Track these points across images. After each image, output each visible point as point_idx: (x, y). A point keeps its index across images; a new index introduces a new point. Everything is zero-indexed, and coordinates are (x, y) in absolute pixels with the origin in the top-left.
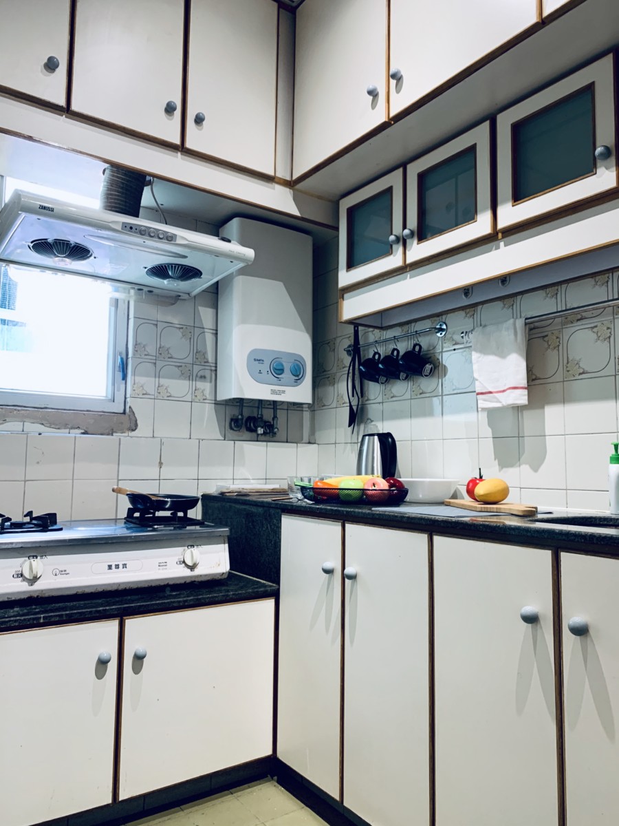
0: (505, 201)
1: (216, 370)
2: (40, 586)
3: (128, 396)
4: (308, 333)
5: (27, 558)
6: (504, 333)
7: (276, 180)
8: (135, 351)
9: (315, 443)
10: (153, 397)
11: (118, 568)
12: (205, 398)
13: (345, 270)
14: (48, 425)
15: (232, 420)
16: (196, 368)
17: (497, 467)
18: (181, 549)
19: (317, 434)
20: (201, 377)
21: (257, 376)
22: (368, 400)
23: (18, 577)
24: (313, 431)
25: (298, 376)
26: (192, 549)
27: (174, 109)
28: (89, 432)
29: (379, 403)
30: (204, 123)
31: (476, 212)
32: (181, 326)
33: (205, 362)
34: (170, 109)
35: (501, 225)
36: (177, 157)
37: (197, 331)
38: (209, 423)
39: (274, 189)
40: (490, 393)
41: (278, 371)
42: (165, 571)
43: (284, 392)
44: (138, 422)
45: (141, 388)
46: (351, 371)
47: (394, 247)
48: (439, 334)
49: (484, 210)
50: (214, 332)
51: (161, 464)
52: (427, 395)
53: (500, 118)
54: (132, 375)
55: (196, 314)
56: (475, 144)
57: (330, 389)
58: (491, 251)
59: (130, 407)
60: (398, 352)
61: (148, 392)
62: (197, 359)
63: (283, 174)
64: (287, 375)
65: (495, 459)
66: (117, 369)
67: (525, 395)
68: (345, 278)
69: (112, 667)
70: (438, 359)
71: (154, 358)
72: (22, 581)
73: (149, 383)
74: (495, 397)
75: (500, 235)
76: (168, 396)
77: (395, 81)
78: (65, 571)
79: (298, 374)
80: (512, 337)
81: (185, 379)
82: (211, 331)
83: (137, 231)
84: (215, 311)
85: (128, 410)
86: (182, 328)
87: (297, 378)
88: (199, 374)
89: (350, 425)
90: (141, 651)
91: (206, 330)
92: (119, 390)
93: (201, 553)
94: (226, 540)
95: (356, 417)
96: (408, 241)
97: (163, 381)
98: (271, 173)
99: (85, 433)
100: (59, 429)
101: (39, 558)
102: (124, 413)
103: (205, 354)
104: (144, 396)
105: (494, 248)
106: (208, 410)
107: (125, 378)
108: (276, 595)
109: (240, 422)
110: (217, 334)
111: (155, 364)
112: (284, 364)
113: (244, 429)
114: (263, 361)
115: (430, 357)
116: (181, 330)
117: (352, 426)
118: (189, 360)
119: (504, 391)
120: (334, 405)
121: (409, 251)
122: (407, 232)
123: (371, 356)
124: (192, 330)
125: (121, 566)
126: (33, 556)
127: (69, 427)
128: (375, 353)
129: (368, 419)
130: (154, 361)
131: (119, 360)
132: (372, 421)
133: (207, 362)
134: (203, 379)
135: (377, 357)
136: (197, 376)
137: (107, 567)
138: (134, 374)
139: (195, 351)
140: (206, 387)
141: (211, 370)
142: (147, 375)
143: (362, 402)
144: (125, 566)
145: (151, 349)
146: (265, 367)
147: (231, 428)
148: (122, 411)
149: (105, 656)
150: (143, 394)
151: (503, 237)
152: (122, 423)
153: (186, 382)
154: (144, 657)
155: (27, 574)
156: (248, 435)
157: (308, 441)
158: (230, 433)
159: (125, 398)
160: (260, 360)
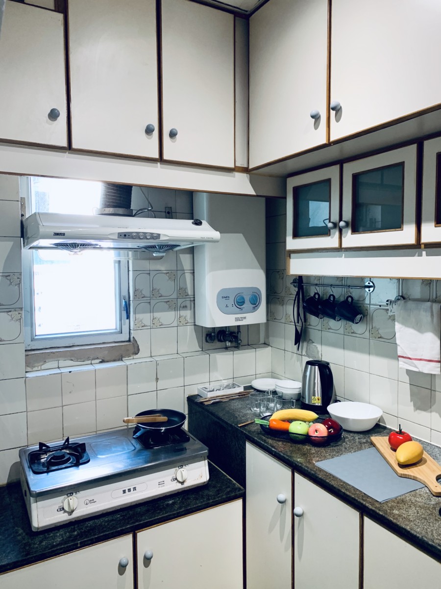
0: (428, 221)
1: (194, 300)
2: (76, 515)
3: (132, 328)
4: (262, 269)
5: (66, 496)
6: (423, 313)
7: (236, 169)
8: (135, 295)
9: (269, 345)
10: (149, 327)
11: (130, 491)
12: (187, 322)
13: (292, 237)
14: (76, 360)
15: (207, 335)
16: (180, 301)
17: (412, 408)
18: (173, 470)
19: (271, 339)
20: (184, 307)
21: (225, 310)
22: (309, 325)
23: (61, 510)
24: (267, 336)
25: (255, 304)
26: (182, 470)
27: (153, 130)
28: (106, 360)
29: (319, 330)
30: (177, 136)
31: (403, 223)
32: (168, 272)
33: (186, 296)
34: (149, 131)
35: (424, 240)
36: (157, 167)
37: (179, 273)
38: (190, 341)
39: (234, 177)
40: (410, 358)
41: (240, 303)
42: (163, 488)
43: (245, 318)
44: (140, 347)
45: (141, 322)
46: (296, 301)
47: (332, 231)
48: (367, 290)
49: (409, 222)
50: (192, 271)
51: (157, 379)
52: (358, 335)
53: (427, 144)
54: (133, 314)
55: (178, 261)
56: (404, 162)
57: (280, 308)
58: (414, 256)
59: (133, 337)
60: (334, 297)
61: (146, 324)
62: (180, 294)
63: (241, 163)
64: (247, 305)
65: (411, 401)
66: (123, 309)
67: (438, 367)
68: (292, 243)
69: (130, 569)
70: (366, 310)
71: (149, 298)
72: (64, 513)
73: (146, 318)
74: (414, 364)
75: (423, 246)
76: (160, 325)
77: (335, 112)
78: (93, 500)
79: (255, 303)
80: (429, 318)
81: (172, 310)
82: (189, 271)
83: (130, 237)
84: (192, 255)
85: (132, 339)
86: (168, 273)
87: (255, 306)
88: (182, 306)
89: (295, 344)
90: (149, 554)
91: (186, 271)
92: (124, 325)
93: (188, 470)
94: (206, 457)
95: (300, 337)
96: (344, 230)
97: (156, 315)
98: (232, 166)
99: (103, 362)
100: (83, 361)
101: (74, 494)
102: (129, 341)
103: (186, 288)
104: (143, 328)
105: (417, 254)
106: (190, 330)
107: (128, 317)
108: (243, 496)
109: (213, 338)
110: (194, 273)
111: (150, 302)
112: (245, 297)
113: (216, 341)
114: (229, 297)
115: (361, 307)
116: (168, 274)
117: (298, 344)
118: (174, 296)
119: (421, 360)
120: (283, 320)
121: (344, 237)
122: (342, 224)
123: (312, 295)
124: (175, 274)
125: (132, 490)
126: (70, 493)
127: (91, 359)
128: (315, 294)
129: (310, 340)
130: (149, 301)
131: (124, 303)
132: (313, 342)
133: (188, 295)
134: (185, 308)
135: (317, 296)
136: (180, 307)
137: (122, 492)
138: (135, 313)
139: (178, 288)
140: (187, 314)
141: (191, 301)
142: (144, 312)
143: (305, 325)
144: (135, 489)
145: (147, 292)
146: (231, 302)
147: (207, 341)
148: (128, 339)
149: (124, 562)
150: (142, 326)
151: (425, 248)
152: (128, 350)
153: (173, 313)
154: (152, 557)
155: (66, 508)
156: (218, 344)
157: (263, 343)
158: (206, 345)
159: (130, 329)
160: (226, 297)
